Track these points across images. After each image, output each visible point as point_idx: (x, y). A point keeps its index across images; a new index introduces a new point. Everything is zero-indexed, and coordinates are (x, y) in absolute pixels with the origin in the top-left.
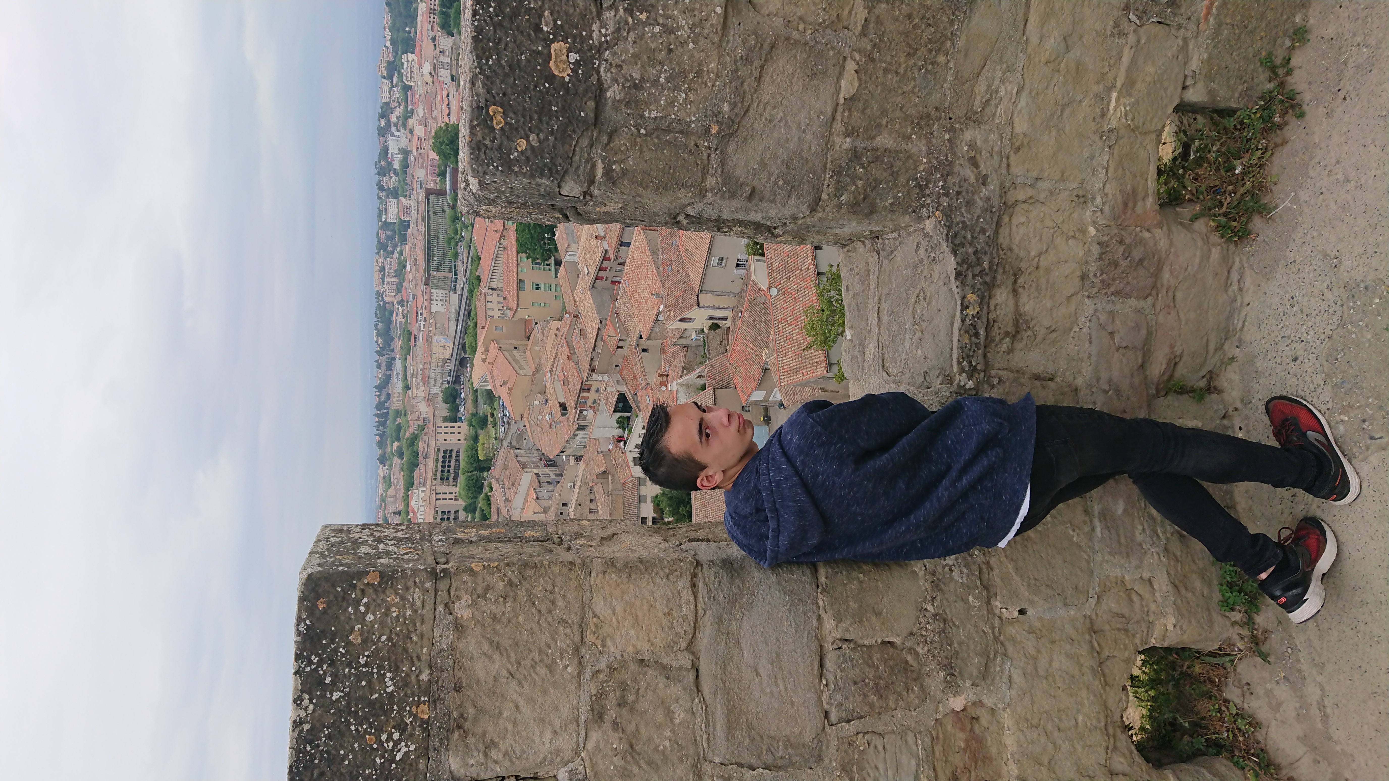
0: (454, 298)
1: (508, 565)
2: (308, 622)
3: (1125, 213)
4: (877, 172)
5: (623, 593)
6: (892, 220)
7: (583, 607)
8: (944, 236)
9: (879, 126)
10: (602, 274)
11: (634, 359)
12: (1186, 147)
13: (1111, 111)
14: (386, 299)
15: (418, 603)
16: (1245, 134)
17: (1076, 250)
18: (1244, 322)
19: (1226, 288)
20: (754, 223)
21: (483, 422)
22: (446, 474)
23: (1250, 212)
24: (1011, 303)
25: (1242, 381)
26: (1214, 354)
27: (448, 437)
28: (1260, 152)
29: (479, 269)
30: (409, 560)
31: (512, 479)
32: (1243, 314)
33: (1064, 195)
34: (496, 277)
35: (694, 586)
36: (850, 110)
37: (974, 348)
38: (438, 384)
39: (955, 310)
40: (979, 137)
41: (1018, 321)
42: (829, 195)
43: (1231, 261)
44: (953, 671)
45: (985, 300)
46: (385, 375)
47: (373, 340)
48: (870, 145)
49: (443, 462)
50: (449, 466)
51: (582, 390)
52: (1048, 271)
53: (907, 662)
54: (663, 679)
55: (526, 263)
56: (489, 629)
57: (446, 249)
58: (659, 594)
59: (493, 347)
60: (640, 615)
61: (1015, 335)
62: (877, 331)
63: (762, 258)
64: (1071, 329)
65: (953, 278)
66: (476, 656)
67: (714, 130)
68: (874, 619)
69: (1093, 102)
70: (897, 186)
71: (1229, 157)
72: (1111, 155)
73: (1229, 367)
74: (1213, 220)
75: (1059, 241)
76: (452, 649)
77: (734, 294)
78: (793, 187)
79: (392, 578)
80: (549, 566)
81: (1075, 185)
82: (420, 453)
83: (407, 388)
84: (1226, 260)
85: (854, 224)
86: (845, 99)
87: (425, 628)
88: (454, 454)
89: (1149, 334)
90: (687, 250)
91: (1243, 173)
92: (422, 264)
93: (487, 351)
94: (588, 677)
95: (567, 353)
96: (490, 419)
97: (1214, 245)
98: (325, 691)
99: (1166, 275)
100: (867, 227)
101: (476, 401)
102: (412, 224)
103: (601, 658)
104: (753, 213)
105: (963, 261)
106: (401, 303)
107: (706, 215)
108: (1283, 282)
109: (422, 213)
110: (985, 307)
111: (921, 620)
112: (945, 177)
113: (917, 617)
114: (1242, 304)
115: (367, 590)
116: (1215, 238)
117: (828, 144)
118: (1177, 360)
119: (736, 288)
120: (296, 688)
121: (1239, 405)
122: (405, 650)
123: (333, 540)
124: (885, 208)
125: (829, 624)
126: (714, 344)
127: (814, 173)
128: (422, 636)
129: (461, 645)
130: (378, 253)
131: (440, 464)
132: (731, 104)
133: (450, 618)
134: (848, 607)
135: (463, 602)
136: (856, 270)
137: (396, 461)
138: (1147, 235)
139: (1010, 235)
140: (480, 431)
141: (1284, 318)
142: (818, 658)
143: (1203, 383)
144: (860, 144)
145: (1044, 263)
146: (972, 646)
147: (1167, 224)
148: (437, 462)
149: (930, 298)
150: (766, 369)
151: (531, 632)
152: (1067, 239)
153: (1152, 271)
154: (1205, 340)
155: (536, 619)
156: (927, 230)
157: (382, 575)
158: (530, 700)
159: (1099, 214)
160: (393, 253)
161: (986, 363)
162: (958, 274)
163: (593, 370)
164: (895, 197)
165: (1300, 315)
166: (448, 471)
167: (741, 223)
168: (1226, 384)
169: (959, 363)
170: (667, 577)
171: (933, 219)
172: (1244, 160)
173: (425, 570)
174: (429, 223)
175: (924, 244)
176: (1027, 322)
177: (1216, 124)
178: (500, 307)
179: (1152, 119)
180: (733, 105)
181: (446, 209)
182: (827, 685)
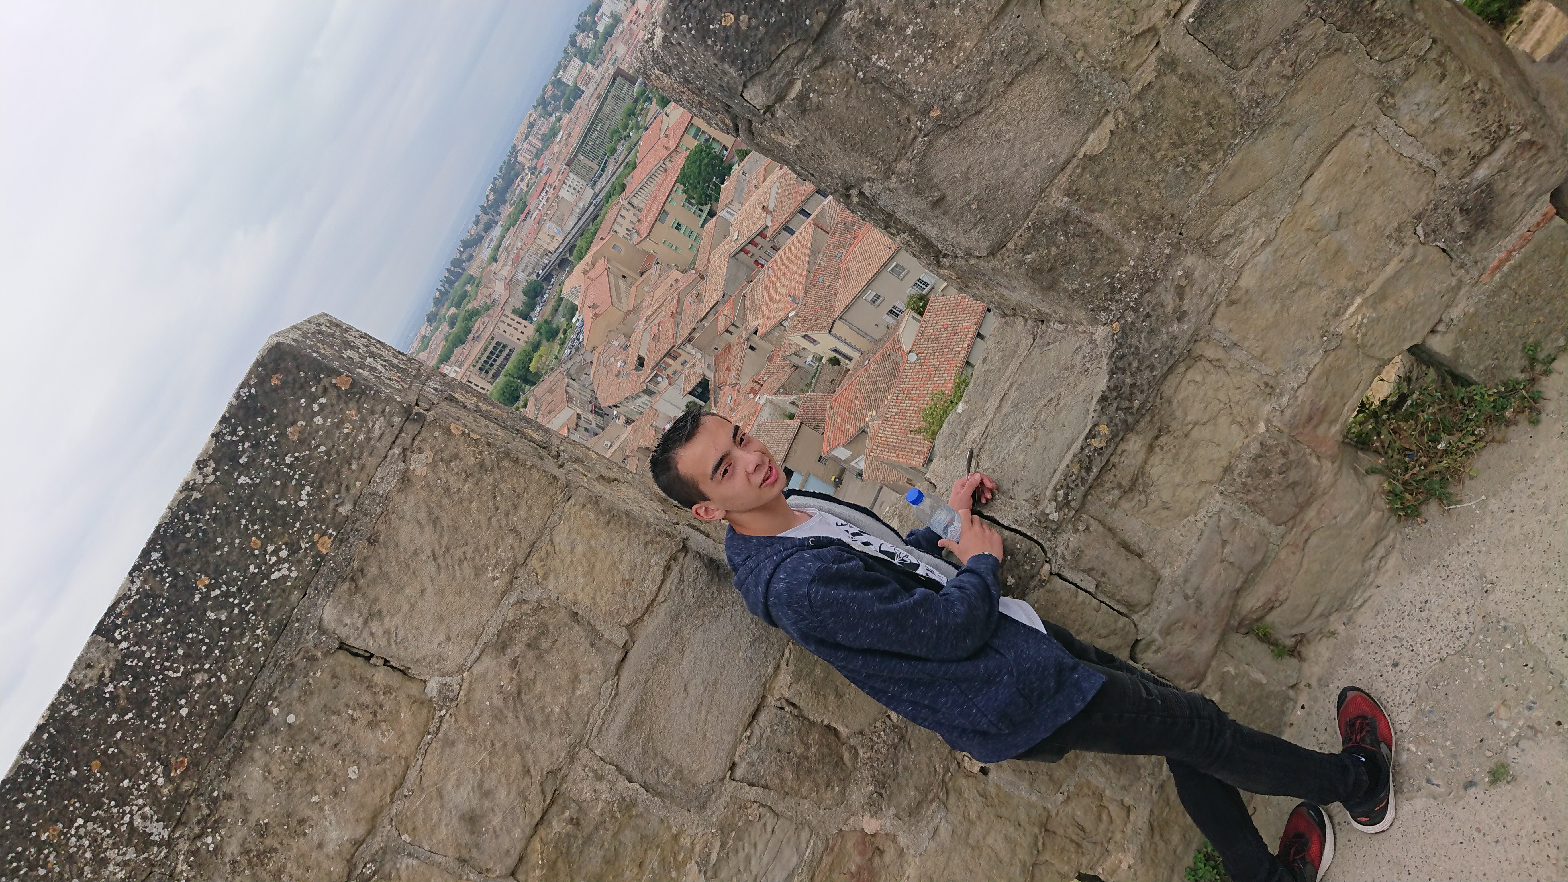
0: (589, 193)
1: (489, 444)
2: (253, 390)
3: (1304, 427)
4: (1077, 248)
5: (592, 536)
6: (1066, 308)
7: (544, 529)
8: (1110, 351)
9: (1105, 202)
10: (750, 248)
11: (737, 351)
12: (1403, 398)
13: (1347, 315)
14: (520, 158)
15: (376, 433)
16: (1468, 412)
17: (1235, 437)
18: (1365, 602)
19: (1366, 557)
20: (926, 239)
21: (552, 335)
22: (488, 367)
23: (1430, 494)
24: (1141, 456)
25: (1330, 659)
26: (1317, 619)
27: (510, 330)
28: (1474, 438)
29: (629, 178)
30: (390, 386)
31: (552, 405)
32: (1368, 594)
33: (1253, 376)
34: (641, 196)
35: (668, 568)
36: (1084, 168)
37: (1078, 482)
38: (527, 272)
39: (1080, 434)
40: (1199, 268)
41: (1137, 479)
42: (1016, 246)
43: (1385, 533)
44: (883, 791)
45: (1117, 438)
46: (478, 234)
47: (484, 192)
48: (1086, 217)
49: (491, 353)
50: (495, 360)
51: (668, 354)
52: (1195, 445)
53: (841, 758)
54: (587, 642)
55: (680, 195)
56: (435, 499)
57: (607, 140)
58: (628, 556)
59: (602, 264)
60: (598, 566)
61: (1127, 491)
62: (990, 417)
63: (918, 317)
64: (1186, 516)
65: (1095, 399)
66: (408, 518)
67: (935, 113)
68: (832, 697)
69: (1333, 296)
70: (1090, 274)
71: (1440, 427)
72: (1323, 359)
73: (1324, 639)
74: (1390, 483)
75: (1223, 420)
76: (387, 498)
77: (871, 339)
78: (984, 217)
79: (363, 392)
80: (530, 469)
81: (1269, 371)
82: (473, 332)
83: (494, 259)
84: (1380, 532)
85: (1026, 293)
86: (1085, 155)
87: (371, 462)
88: (507, 351)
89: (1262, 563)
90: (848, 269)
91: (1445, 452)
92: (574, 142)
93: (594, 264)
94: (512, 601)
95: (673, 308)
96: (561, 335)
97: (1377, 509)
98: (235, 470)
99: (1311, 513)
100: (1037, 303)
101: (556, 309)
102: (584, 96)
103: (535, 589)
104: (929, 225)
105: (1116, 388)
106: (533, 170)
107: (881, 203)
108: (1425, 582)
109: (601, 90)
110: (1112, 447)
111: (879, 724)
112: (1143, 292)
113: (876, 720)
114: (1371, 584)
115: (330, 390)
116: (1381, 502)
117: (1042, 192)
118: (1277, 604)
119: (877, 334)
120: (205, 451)
121: (1314, 683)
122: (338, 473)
123: (324, 328)
124: (1065, 290)
125: (784, 678)
126: (826, 378)
127: (1013, 215)
128: (362, 468)
129: (398, 499)
130: (536, 107)
131: (487, 353)
132: (965, 95)
133: (402, 466)
134: (812, 671)
135: (422, 456)
136: (1003, 346)
137: (445, 327)
138: (1314, 461)
139: (1177, 387)
140: (544, 342)
141: (1407, 618)
142: (754, 706)
143: (1290, 642)
144: (1076, 210)
145: (1195, 434)
146: (915, 777)
147: (1341, 462)
148: (485, 350)
149: (1062, 408)
150: (864, 431)
151: (478, 525)
152: (1233, 422)
153: (1300, 500)
154: (1315, 599)
155: (489, 515)
156: (1096, 337)
157: (354, 384)
158: (441, 592)
159: (1278, 413)
160: (551, 115)
161: (1083, 504)
162: (1103, 398)
163: (690, 340)
164: (1082, 285)
165: (1424, 623)
166: (492, 365)
167: (912, 231)
168: (1312, 655)
169: (1055, 489)
170: (646, 544)
171: (1107, 329)
172: (1453, 439)
173: (401, 403)
174: (603, 104)
175: (1085, 349)
176: (1146, 485)
177: (1444, 387)
178: (630, 227)
179: (1383, 346)
180: (967, 99)
181: (628, 98)
182: (749, 738)
